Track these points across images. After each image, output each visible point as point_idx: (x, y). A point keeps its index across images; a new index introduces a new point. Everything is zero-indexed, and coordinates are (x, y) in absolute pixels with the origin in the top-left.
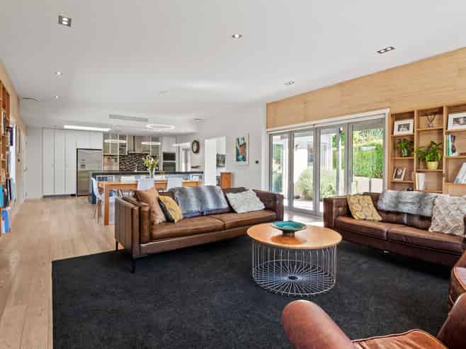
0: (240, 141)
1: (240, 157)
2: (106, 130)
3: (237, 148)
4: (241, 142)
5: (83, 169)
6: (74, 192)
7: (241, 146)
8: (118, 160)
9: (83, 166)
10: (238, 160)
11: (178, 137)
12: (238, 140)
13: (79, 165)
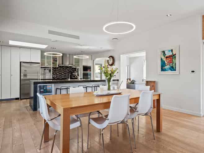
0: (166, 53)
1: (167, 67)
2: (44, 47)
3: (161, 59)
4: (168, 54)
5: (25, 78)
6: (18, 96)
7: (167, 57)
8: (52, 71)
9: (25, 75)
10: (163, 70)
11: (93, 54)
12: (164, 52)
13: (22, 75)
